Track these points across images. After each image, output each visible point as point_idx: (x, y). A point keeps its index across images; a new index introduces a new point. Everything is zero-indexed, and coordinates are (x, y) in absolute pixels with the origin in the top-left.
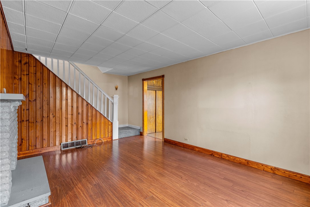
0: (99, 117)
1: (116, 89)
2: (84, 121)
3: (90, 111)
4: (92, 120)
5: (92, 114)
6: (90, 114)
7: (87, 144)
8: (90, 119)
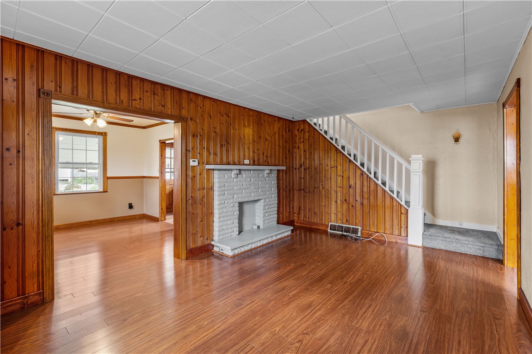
0: (381, 195)
1: (457, 140)
2: (357, 199)
3: (365, 183)
4: (369, 198)
5: (370, 190)
6: (365, 189)
7: (359, 234)
8: (366, 196)
